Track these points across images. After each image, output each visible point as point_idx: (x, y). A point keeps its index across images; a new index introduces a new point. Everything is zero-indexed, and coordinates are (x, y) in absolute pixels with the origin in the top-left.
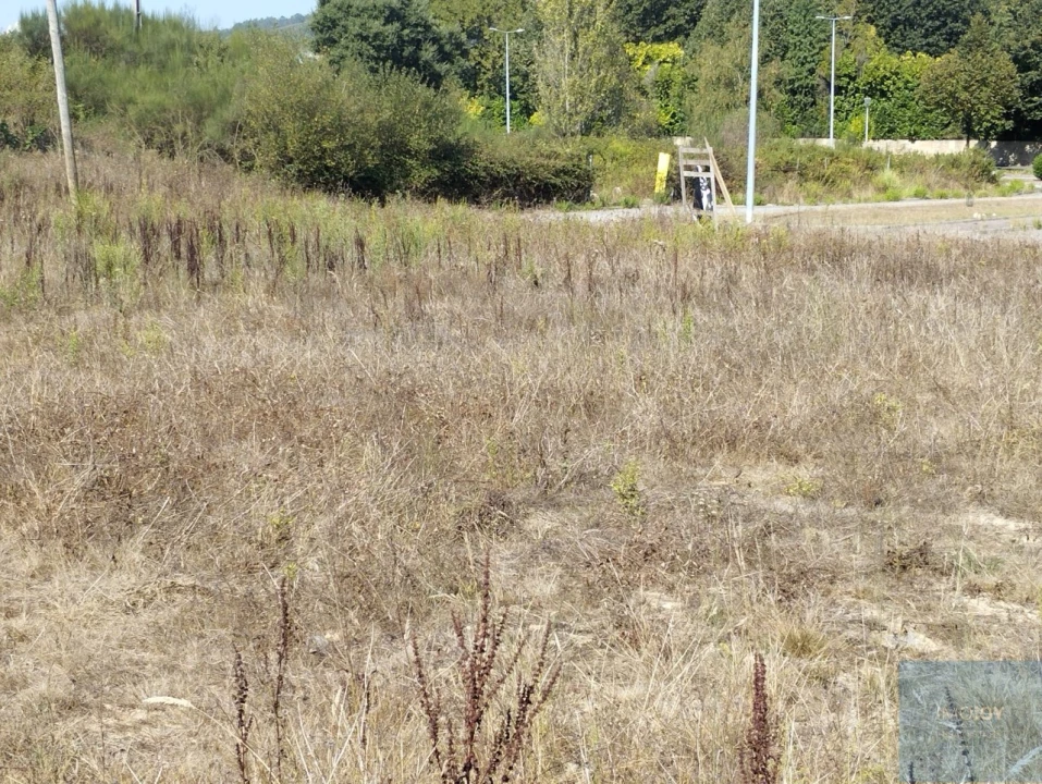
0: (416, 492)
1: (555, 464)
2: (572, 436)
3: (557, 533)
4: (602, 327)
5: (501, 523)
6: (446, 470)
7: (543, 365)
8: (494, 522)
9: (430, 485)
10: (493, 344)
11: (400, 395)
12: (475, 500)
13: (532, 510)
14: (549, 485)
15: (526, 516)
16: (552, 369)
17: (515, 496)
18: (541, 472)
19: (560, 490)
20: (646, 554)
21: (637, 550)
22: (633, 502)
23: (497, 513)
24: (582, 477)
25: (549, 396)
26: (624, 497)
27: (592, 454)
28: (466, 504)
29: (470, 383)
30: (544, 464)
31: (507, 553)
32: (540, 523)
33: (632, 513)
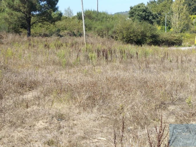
0: (147, 101)
1: (174, 96)
2: (178, 91)
3: (175, 110)
4: (184, 70)
5: (164, 107)
6: (153, 97)
7: (172, 77)
8: (162, 107)
9: (150, 100)
10: (162, 73)
11: (144, 82)
12: (158, 103)
13: (170, 105)
14: (173, 101)
15: (169, 106)
16: (174, 78)
17: (166, 102)
18: (172, 98)
19: (175, 101)
20: (193, 115)
21: (191, 114)
22: (190, 104)
23: (163, 105)
24: (180, 99)
25: (173, 83)
26: (188, 103)
27: (181, 95)
28: (157, 104)
29: (158, 80)
30: (172, 96)
31: (165, 113)
32: (171, 108)
33: (190, 106)
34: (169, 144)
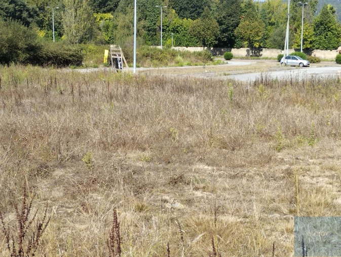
0: (15, 164)
1: (65, 154)
2: (71, 144)
3: (64, 176)
4: (83, 107)
5: (45, 173)
6: (26, 156)
7: (62, 120)
8: (43, 173)
9: (20, 161)
10: (45, 113)
11: (11, 131)
12: (35, 166)
13: (56, 169)
14: (62, 160)
15: (54, 171)
16: (65, 121)
17: (50, 164)
18: (59, 156)
19: (66, 162)
20: (93, 181)
21: (90, 180)
22: (89, 165)
23: (43, 170)
24: (73, 157)
25: (65, 129)
26: (87, 163)
27: (76, 150)
28: (33, 167)
29: (36, 127)
30: (60, 153)
31: (46, 183)
32: (58, 173)
33: (89, 168)
34: (39, 232)
